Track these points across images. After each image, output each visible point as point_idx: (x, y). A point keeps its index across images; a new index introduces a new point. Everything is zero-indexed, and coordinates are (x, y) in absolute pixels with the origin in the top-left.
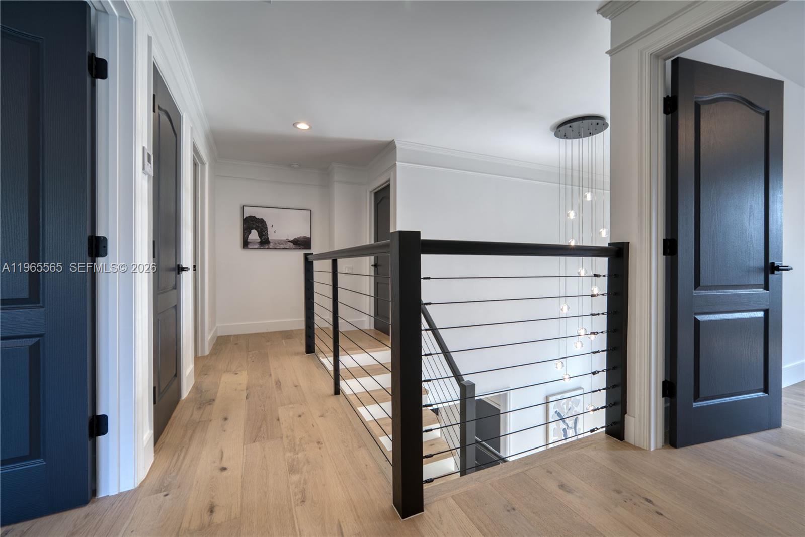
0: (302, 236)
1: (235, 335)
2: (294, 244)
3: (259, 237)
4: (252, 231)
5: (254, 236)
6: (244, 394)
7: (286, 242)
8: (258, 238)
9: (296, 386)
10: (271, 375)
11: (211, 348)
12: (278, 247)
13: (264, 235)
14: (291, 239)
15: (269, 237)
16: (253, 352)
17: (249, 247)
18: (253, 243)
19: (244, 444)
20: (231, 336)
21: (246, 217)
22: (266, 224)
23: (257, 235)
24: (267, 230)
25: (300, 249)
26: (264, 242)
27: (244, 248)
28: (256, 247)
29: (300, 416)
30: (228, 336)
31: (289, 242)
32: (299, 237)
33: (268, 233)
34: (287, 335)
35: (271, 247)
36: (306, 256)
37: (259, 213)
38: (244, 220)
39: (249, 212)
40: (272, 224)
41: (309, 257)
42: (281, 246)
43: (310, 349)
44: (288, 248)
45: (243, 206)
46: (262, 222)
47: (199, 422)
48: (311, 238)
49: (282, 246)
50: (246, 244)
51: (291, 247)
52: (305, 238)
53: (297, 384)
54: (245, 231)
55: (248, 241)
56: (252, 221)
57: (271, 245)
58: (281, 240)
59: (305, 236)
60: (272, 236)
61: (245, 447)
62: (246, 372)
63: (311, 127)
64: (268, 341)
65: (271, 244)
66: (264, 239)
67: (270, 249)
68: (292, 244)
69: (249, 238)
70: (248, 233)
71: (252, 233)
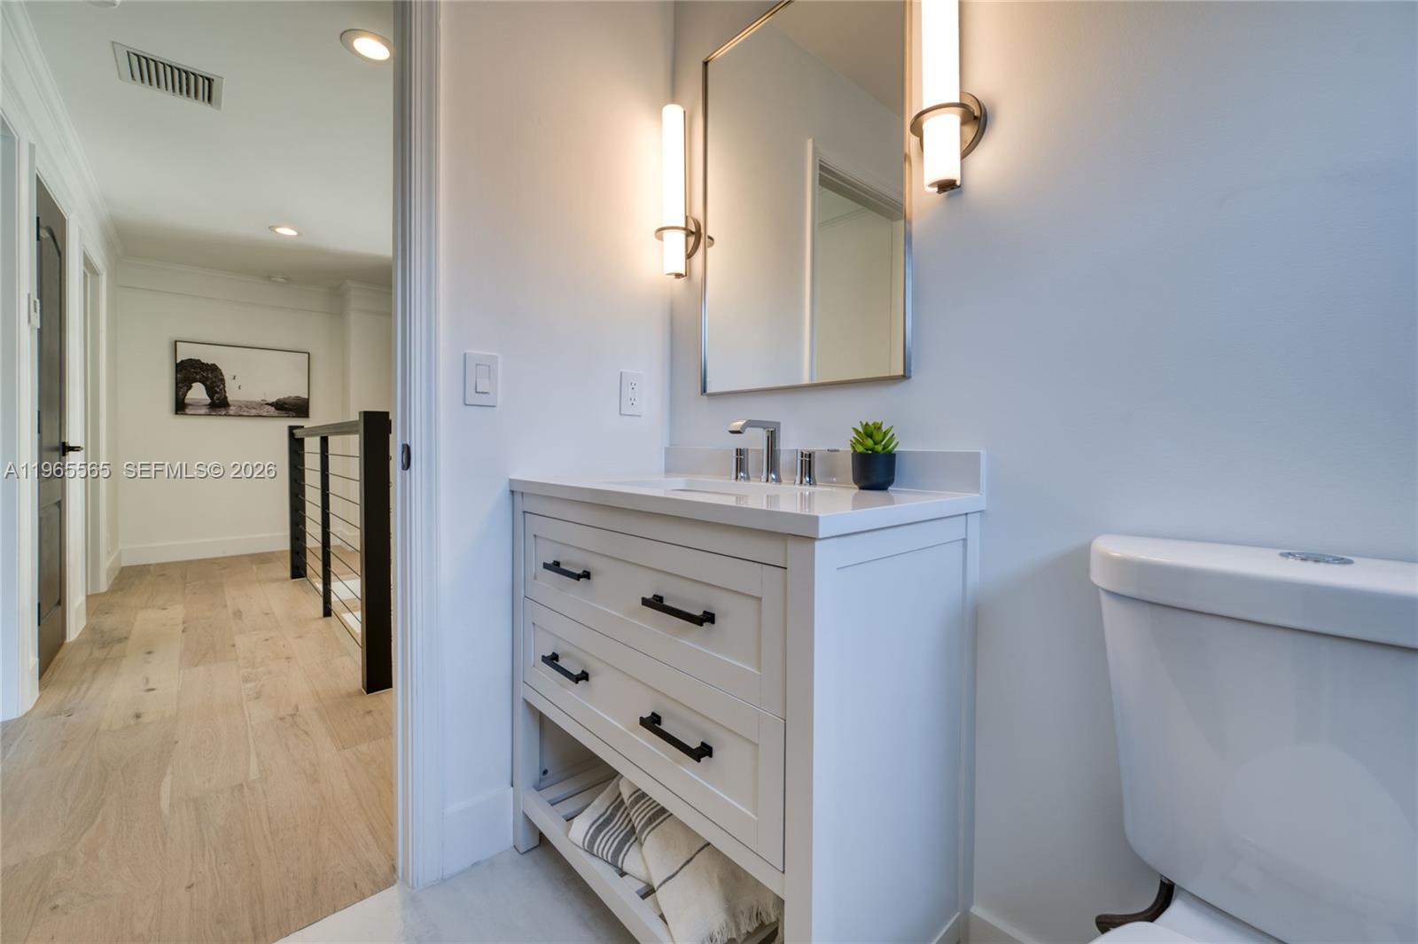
0: (293, 395)
1: (158, 565)
2: (277, 409)
3: (209, 395)
4: (194, 385)
5: (198, 392)
6: (181, 628)
7: (262, 404)
8: (208, 398)
9: (267, 614)
10: (226, 606)
11: (110, 582)
12: (245, 414)
13: (217, 392)
14: (273, 399)
15: (227, 395)
16: (194, 583)
17: (188, 411)
18: (196, 405)
19: (180, 669)
20: (150, 565)
21: (182, 361)
22: (221, 373)
23: (205, 391)
24: (224, 384)
25: (288, 417)
26: (218, 404)
27: (176, 413)
28: (202, 412)
29: (266, 640)
30: (144, 566)
31: (268, 404)
32: (286, 396)
33: (226, 389)
34: (262, 559)
35: (231, 412)
36: (291, 429)
37: (207, 355)
38: (177, 365)
39: (185, 353)
40: (234, 374)
41: (295, 431)
42: (251, 411)
43: (298, 571)
44: (265, 414)
45: (176, 342)
46: (214, 369)
47: (105, 659)
48: (308, 399)
49: (253, 412)
50: (180, 407)
51: (272, 414)
52: (298, 398)
53: (269, 612)
54: (180, 385)
55: (186, 401)
56: (195, 368)
57: (232, 410)
58: (255, 402)
59: (297, 395)
60: (233, 393)
61: (181, 672)
62: (182, 606)
63: (299, 234)
64: (224, 568)
65: (232, 408)
66: (218, 399)
67: (230, 415)
68: (273, 408)
69: (188, 397)
70: (186, 388)
71: (193, 389)
